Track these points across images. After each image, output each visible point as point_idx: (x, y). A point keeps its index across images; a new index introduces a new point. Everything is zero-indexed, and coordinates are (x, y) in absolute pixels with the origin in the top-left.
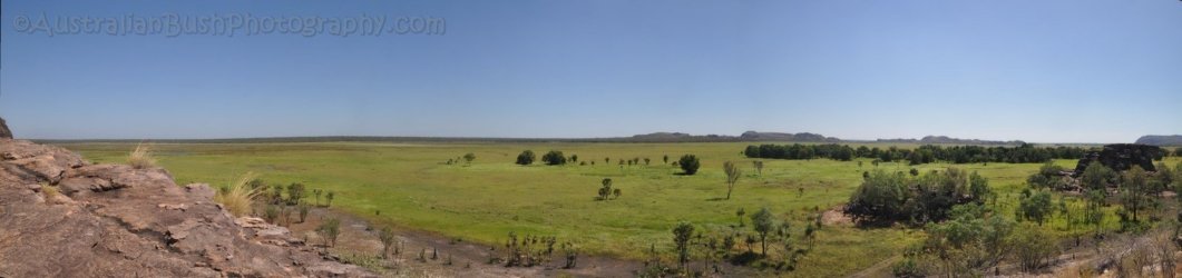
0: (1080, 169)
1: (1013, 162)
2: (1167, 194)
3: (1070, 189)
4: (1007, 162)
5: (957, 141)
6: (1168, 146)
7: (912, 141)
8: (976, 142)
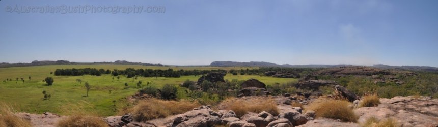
0: (200, 81)
1: (167, 77)
2: (230, 90)
3: (197, 89)
4: (165, 76)
5: (131, 63)
6: (225, 66)
7: (111, 63)
8: (140, 64)
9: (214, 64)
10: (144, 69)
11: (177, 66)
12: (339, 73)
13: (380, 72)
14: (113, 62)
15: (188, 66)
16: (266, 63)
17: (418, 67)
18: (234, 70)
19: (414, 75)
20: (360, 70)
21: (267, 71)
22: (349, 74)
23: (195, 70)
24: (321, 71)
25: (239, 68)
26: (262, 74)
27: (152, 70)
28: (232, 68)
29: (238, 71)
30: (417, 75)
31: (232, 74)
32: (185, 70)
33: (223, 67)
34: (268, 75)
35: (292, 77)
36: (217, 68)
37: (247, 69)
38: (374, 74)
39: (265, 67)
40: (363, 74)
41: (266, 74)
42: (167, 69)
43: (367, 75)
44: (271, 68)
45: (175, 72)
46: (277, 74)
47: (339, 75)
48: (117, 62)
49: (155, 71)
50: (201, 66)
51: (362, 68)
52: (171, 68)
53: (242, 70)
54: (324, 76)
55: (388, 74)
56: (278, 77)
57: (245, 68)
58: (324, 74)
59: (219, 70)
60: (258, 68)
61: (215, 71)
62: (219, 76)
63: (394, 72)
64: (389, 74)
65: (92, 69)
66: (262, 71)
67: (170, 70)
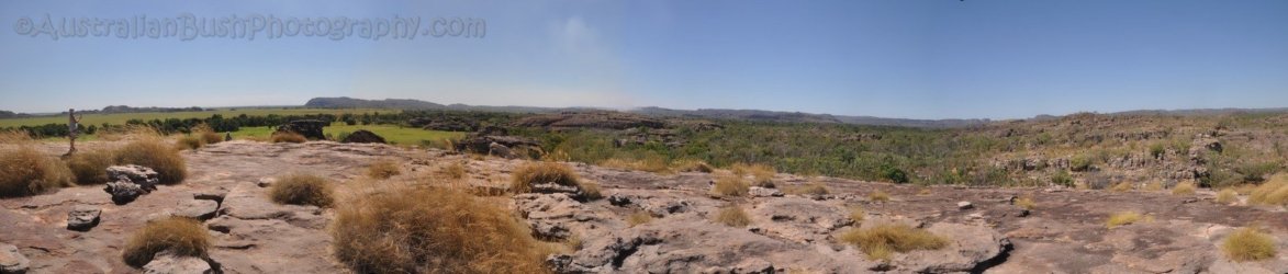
5: (137, 110)
6: (336, 108)
7: (95, 112)
8: (154, 110)
9: (314, 103)
10: (163, 120)
11: (233, 109)
12: (558, 123)
13: (643, 122)
14: (100, 109)
15: (260, 108)
16: (417, 101)
17: (731, 112)
18: (350, 115)
19: (717, 129)
20: (603, 119)
21: (414, 117)
22: (580, 126)
23: (270, 116)
24: (525, 119)
25: (360, 112)
26: (404, 123)
27: (178, 120)
28: (347, 111)
29: (358, 117)
30: (722, 128)
31: (345, 123)
32: (249, 114)
33: (331, 108)
34: (415, 125)
35: (462, 130)
36: (315, 112)
37: (376, 114)
38: (631, 126)
39: (413, 110)
40: (609, 127)
41: (412, 123)
42: (210, 115)
43: (617, 128)
44: (424, 112)
45: (226, 122)
46: (431, 124)
47: (559, 129)
48: (109, 110)
49: (186, 121)
50: (285, 108)
51: (607, 113)
52: (217, 113)
53: (366, 116)
54: (528, 129)
55: (658, 125)
56: (435, 129)
57: (371, 112)
58: (530, 126)
59: (320, 115)
60: (399, 112)
61: (312, 117)
62: (313, 126)
63: (673, 122)
64: (662, 127)
65: (60, 126)
66: (403, 118)
67: (215, 117)
